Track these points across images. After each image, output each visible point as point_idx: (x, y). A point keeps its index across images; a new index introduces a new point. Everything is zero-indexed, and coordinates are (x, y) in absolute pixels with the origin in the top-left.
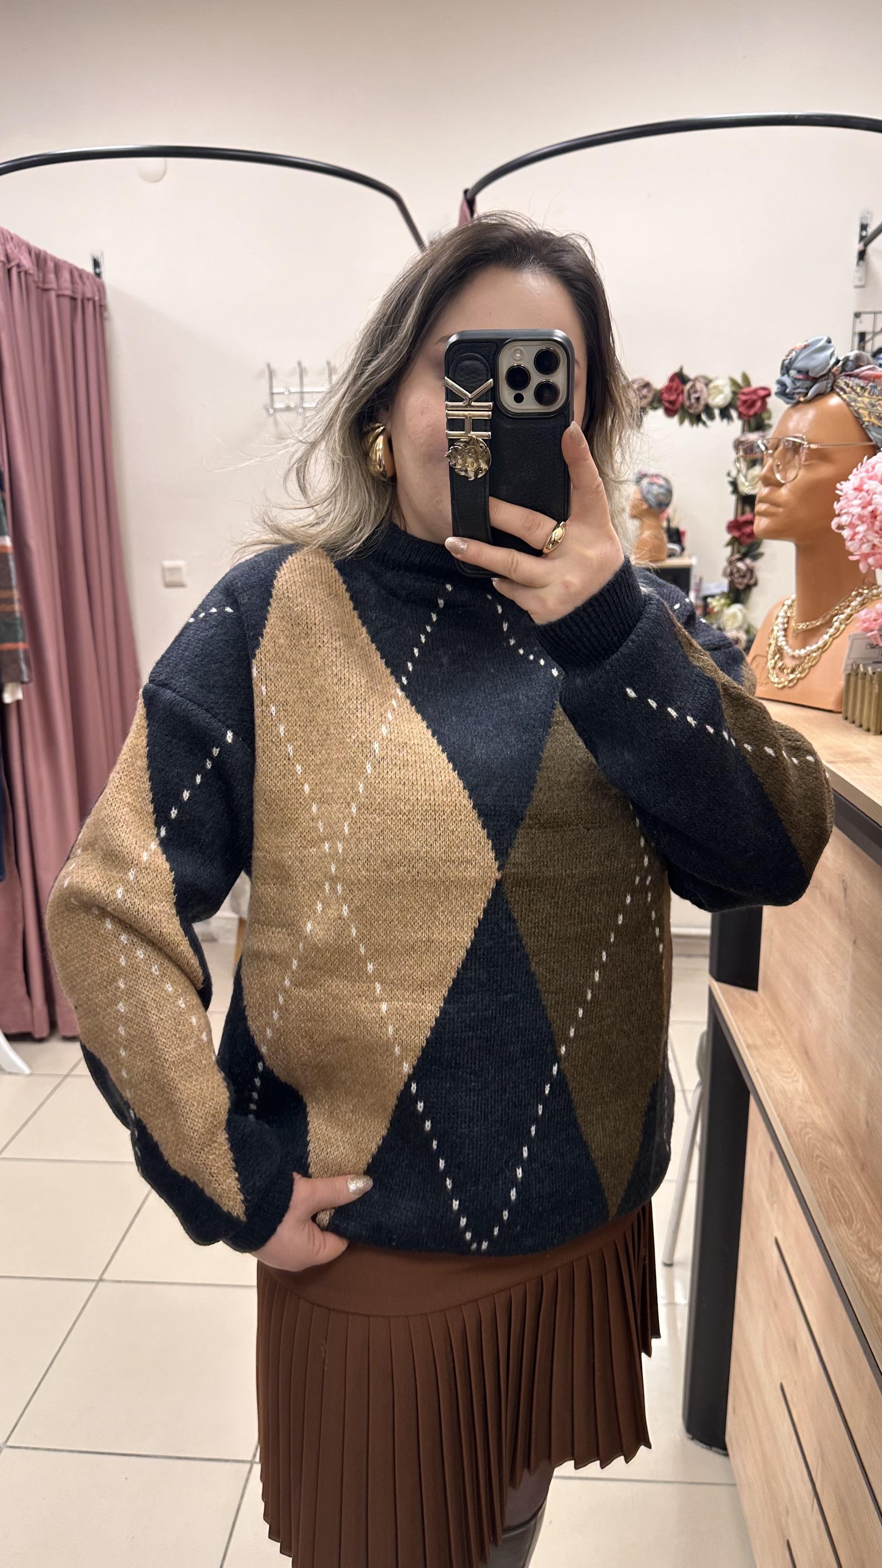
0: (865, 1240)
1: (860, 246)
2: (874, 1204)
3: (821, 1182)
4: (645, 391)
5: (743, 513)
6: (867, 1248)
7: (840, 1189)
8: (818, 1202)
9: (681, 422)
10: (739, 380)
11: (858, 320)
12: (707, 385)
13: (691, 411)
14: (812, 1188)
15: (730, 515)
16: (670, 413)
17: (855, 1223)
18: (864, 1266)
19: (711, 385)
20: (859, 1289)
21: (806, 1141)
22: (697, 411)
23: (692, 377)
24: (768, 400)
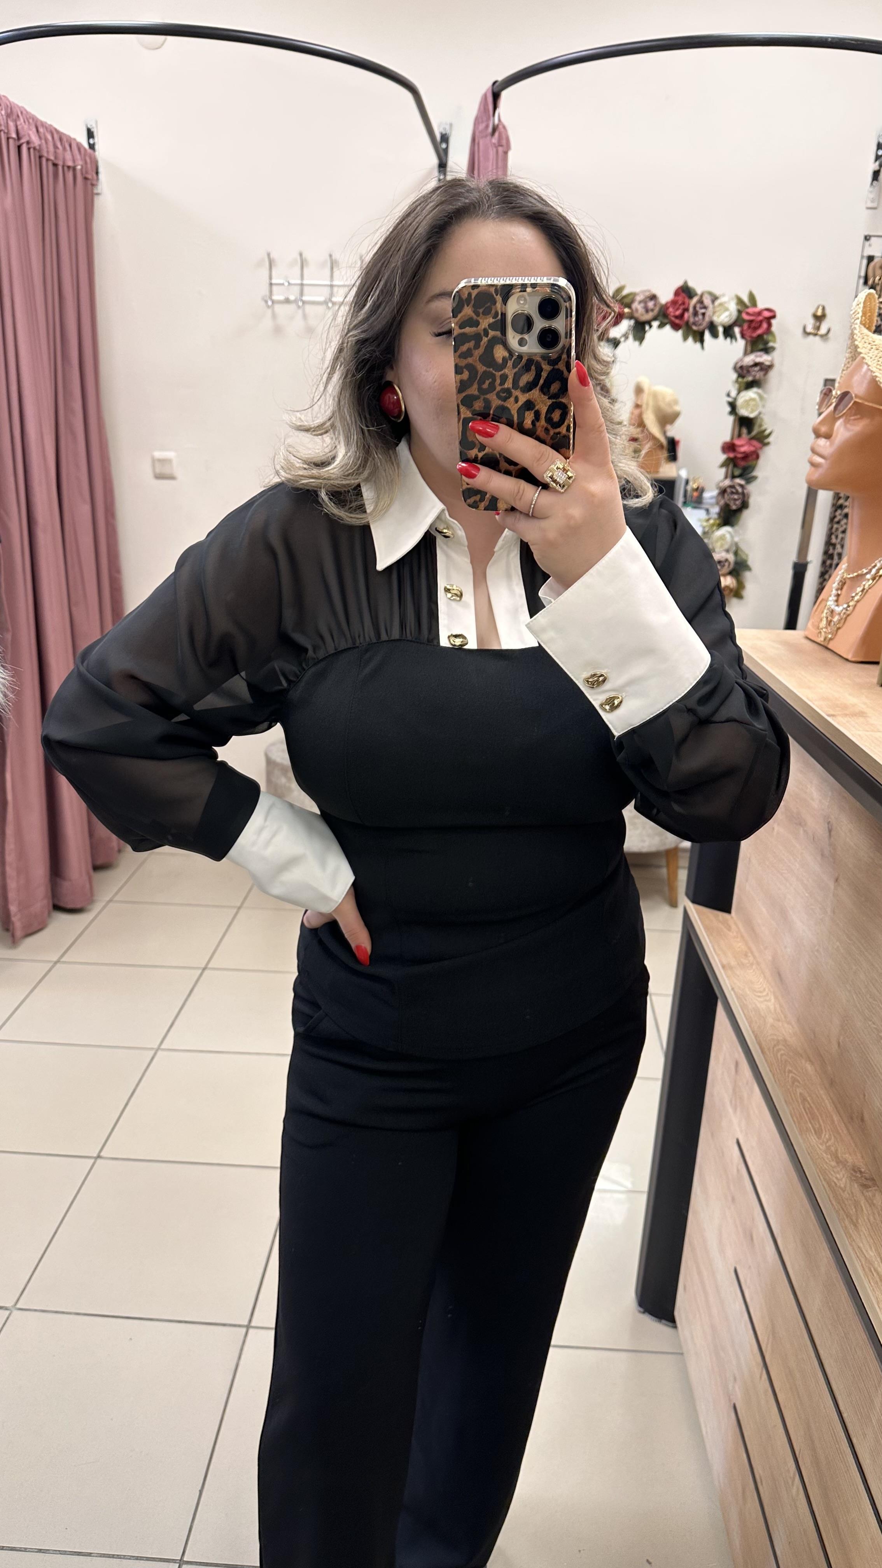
0: (833, 1149)
2: (841, 1117)
3: (793, 1095)
4: (651, 304)
6: (835, 1156)
7: (810, 1102)
8: (791, 1114)
9: (685, 337)
10: (745, 299)
11: (867, 244)
12: (713, 301)
13: (696, 328)
14: (786, 1101)
15: (727, 438)
16: (676, 327)
17: (824, 1131)
18: (832, 1173)
19: (717, 303)
20: (828, 1193)
21: (779, 1057)
22: (701, 328)
23: (699, 291)
24: (773, 321)
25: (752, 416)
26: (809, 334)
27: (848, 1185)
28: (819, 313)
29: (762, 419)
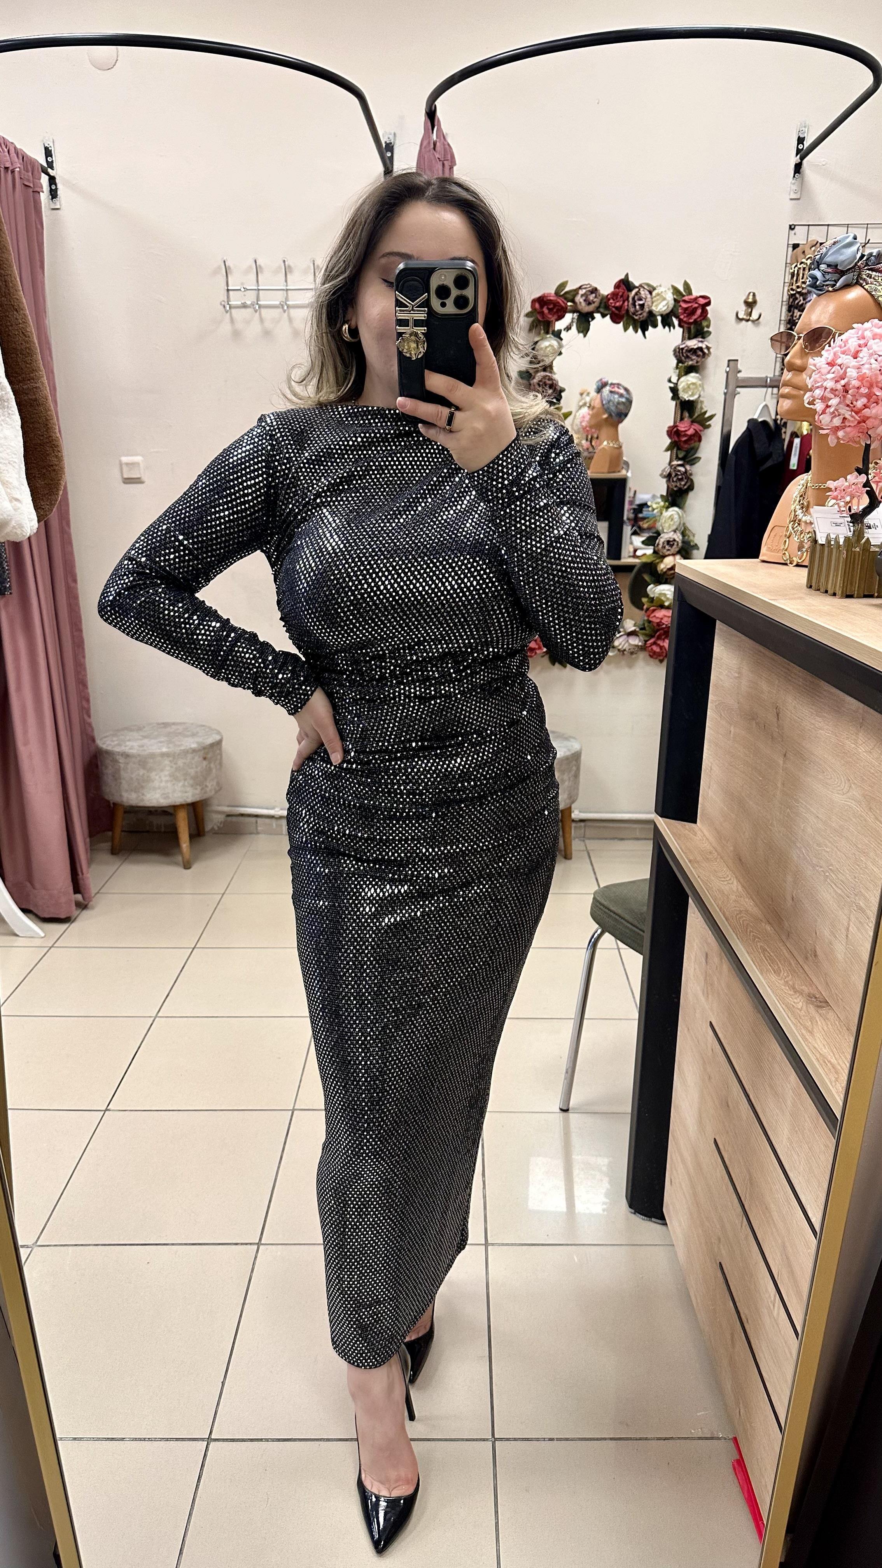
1: (797, 159)
3: (754, 948)
4: (592, 297)
5: (682, 419)
7: (770, 952)
8: (753, 961)
9: (626, 329)
10: (682, 289)
11: (792, 232)
12: (651, 293)
13: (636, 318)
14: (748, 952)
15: (671, 423)
16: (616, 319)
17: (783, 972)
19: (654, 293)
21: (743, 923)
22: (641, 318)
23: (637, 284)
24: (708, 308)
25: (691, 399)
26: (742, 320)
27: (804, 1008)
28: (750, 300)
29: (702, 402)
